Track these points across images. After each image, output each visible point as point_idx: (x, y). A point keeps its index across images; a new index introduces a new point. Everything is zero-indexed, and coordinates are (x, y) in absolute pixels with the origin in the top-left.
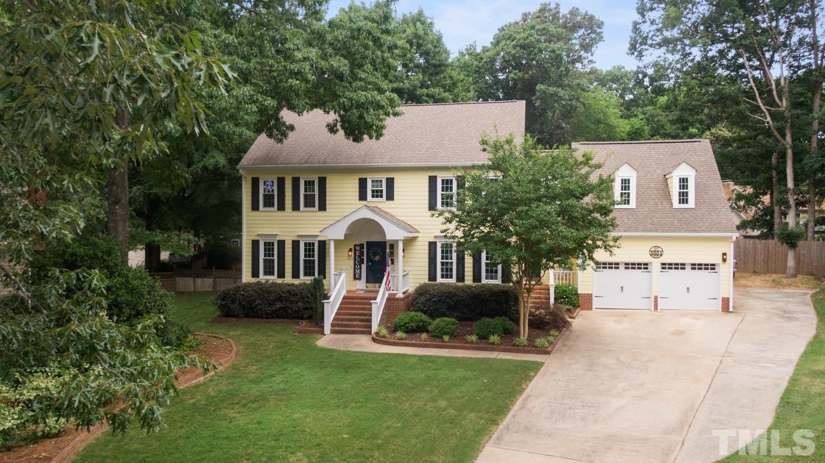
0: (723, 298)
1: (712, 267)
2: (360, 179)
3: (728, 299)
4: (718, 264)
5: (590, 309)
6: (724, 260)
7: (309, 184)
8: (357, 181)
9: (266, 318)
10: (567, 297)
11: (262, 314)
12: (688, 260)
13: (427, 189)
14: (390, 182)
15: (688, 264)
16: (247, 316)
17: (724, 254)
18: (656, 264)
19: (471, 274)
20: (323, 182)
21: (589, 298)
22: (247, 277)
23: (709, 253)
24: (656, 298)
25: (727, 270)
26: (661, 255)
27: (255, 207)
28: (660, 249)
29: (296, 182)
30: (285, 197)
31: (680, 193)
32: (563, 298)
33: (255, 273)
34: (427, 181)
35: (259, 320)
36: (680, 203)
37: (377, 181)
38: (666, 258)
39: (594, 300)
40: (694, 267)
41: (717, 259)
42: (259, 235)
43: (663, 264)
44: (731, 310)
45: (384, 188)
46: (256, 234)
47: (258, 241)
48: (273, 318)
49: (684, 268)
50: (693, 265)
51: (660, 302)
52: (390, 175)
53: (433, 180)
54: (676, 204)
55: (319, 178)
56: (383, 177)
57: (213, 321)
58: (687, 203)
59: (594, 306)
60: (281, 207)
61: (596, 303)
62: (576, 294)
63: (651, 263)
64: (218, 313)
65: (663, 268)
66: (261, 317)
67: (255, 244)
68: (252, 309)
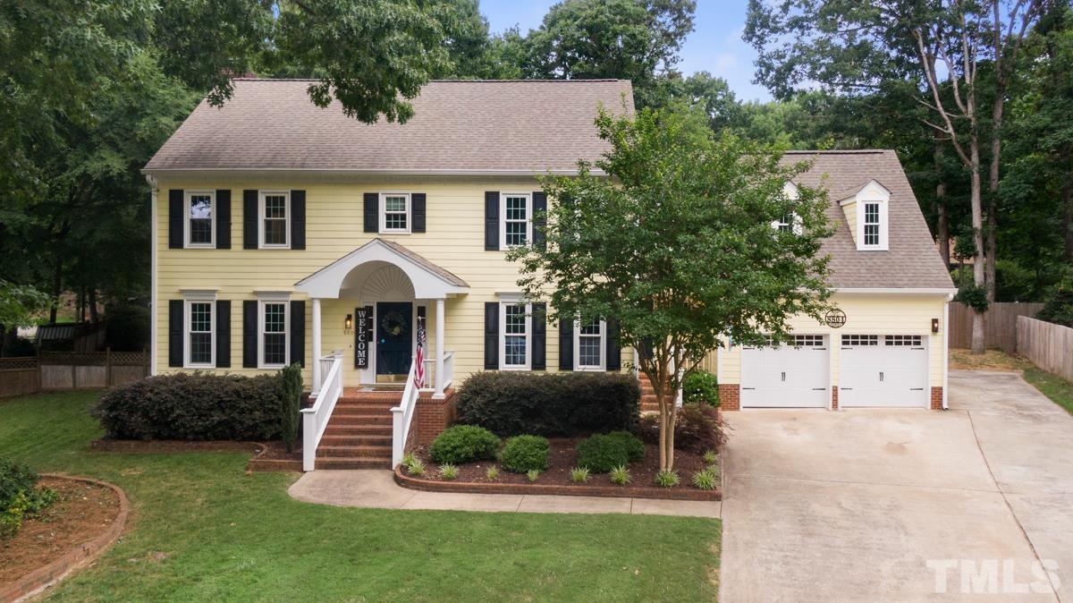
0: (933, 389)
1: (915, 340)
2: (366, 196)
3: (941, 389)
4: (926, 337)
5: (737, 408)
6: (935, 330)
7: (275, 204)
8: (361, 199)
9: (194, 440)
10: (702, 391)
11: (186, 434)
12: (882, 330)
13: (482, 214)
14: (419, 202)
15: (881, 336)
16: (158, 437)
17: (935, 321)
18: (835, 336)
19: (557, 356)
20: (299, 199)
21: (735, 389)
22: (159, 365)
23: (912, 319)
24: (835, 390)
25: (939, 346)
26: (843, 323)
27: (175, 242)
28: (841, 314)
29: (250, 199)
30: (230, 224)
31: (866, 227)
32: (697, 392)
33: (175, 359)
34: (482, 200)
35: (181, 443)
36: (866, 243)
37: (396, 199)
38: (848, 329)
39: (743, 394)
40: (890, 340)
41: (924, 329)
42: (182, 292)
43: (844, 337)
44: (945, 406)
45: (408, 211)
46: (177, 289)
47: (181, 302)
48: (207, 439)
49: (876, 343)
50: (888, 337)
51: (843, 398)
52: (419, 190)
53: (492, 199)
54: (861, 245)
55: (293, 192)
56: (407, 192)
57: (93, 447)
58: (877, 243)
59: (743, 403)
60: (224, 243)
61: (745, 397)
62: (716, 385)
63: (827, 335)
64: (103, 433)
65: (844, 343)
66: (184, 438)
67: (176, 308)
68: (167, 424)
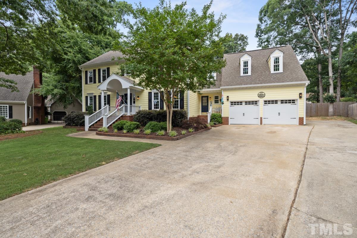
0: (299, 118)
1: (293, 101)
3: (303, 118)
4: (297, 100)
5: (228, 124)
6: (300, 97)
7: (104, 71)
10: (216, 118)
12: (279, 97)
15: (279, 100)
17: (300, 94)
18: (261, 101)
20: (108, 69)
21: (227, 119)
22: (84, 111)
23: (292, 94)
24: (261, 118)
25: (302, 102)
26: (264, 96)
27: (86, 83)
28: (263, 93)
29: (99, 71)
30: (96, 77)
31: (274, 65)
32: (214, 119)
36: (274, 71)
38: (267, 98)
39: (230, 120)
40: (282, 102)
41: (296, 97)
43: (265, 101)
44: (305, 124)
46: (87, 94)
47: (88, 96)
49: (277, 103)
50: (282, 101)
51: (264, 121)
54: (272, 71)
58: (278, 70)
59: (230, 123)
61: (230, 121)
62: (220, 117)
63: (259, 101)
65: (265, 103)
67: (87, 98)
